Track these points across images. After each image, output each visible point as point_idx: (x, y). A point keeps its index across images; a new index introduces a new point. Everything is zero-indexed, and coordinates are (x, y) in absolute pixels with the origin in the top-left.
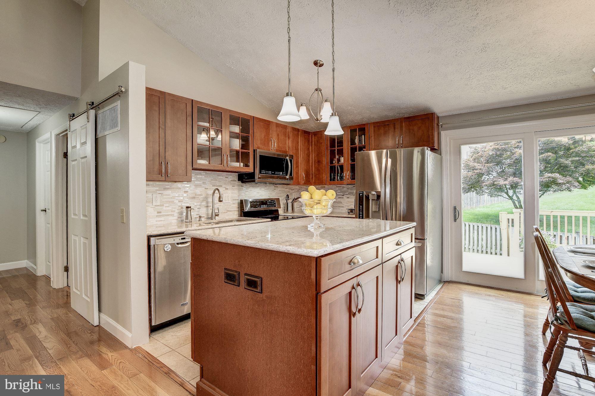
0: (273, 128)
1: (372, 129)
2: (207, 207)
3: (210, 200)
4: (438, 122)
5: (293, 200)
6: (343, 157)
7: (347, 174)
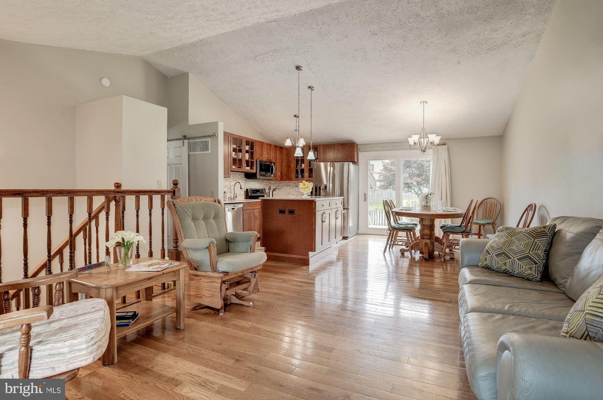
0: (265, 146)
1: (322, 149)
2: (231, 192)
3: (232, 188)
4: (357, 147)
5: (273, 190)
6: (304, 164)
7: (306, 174)
